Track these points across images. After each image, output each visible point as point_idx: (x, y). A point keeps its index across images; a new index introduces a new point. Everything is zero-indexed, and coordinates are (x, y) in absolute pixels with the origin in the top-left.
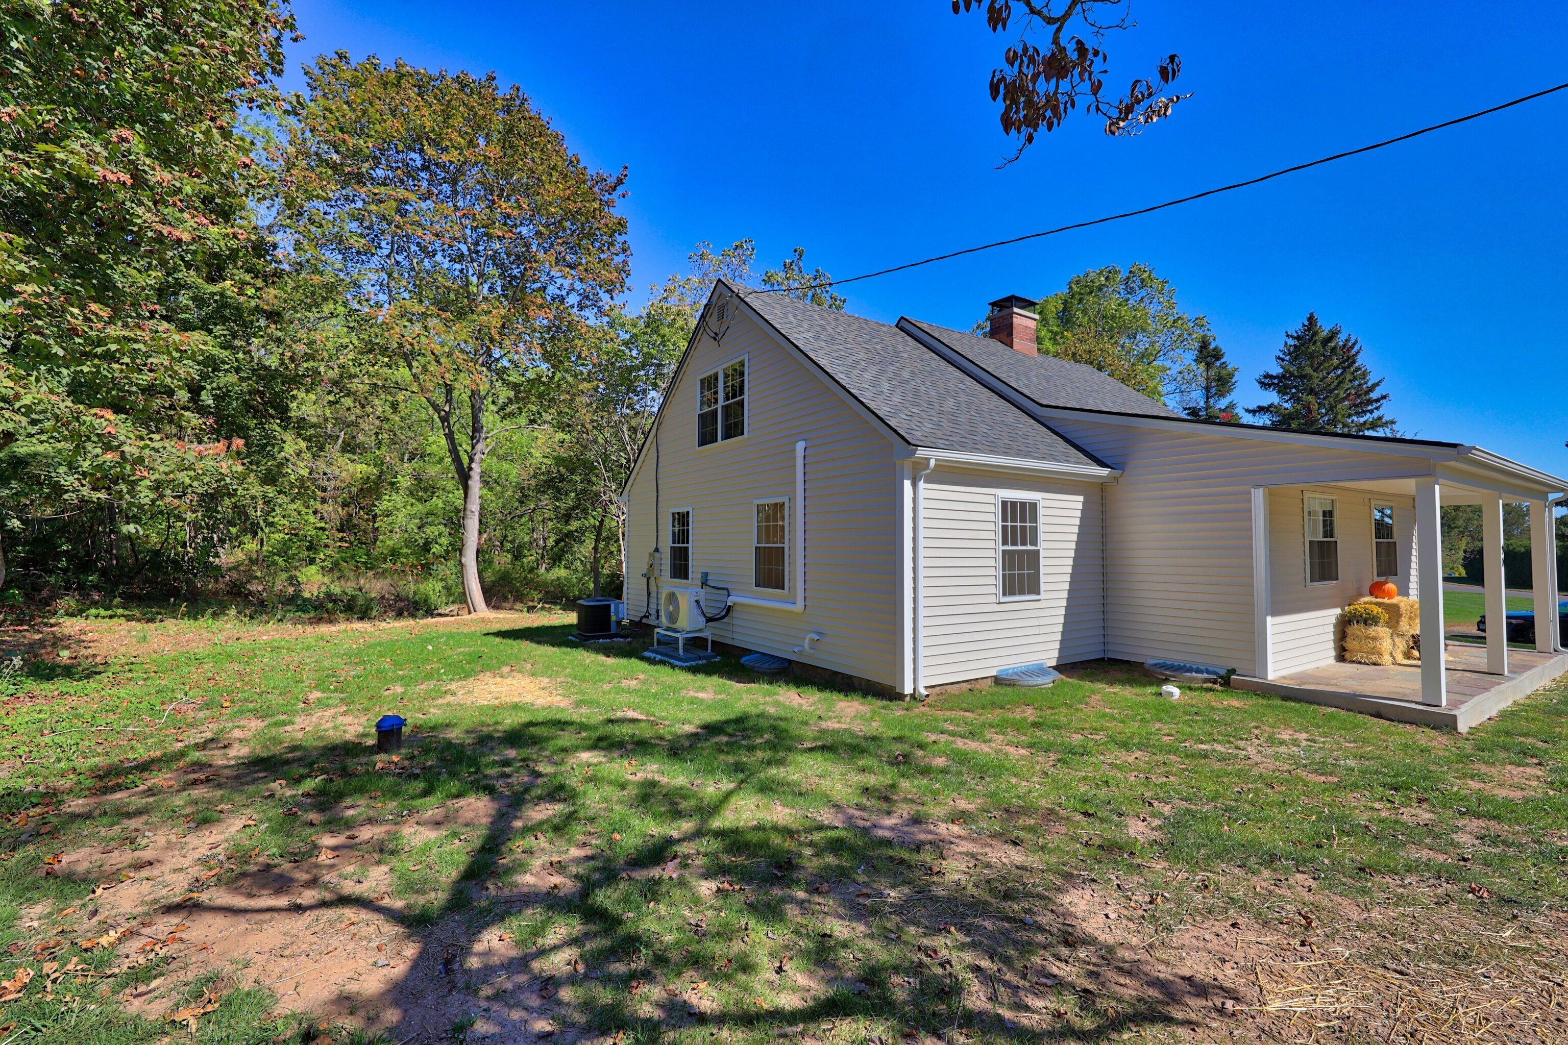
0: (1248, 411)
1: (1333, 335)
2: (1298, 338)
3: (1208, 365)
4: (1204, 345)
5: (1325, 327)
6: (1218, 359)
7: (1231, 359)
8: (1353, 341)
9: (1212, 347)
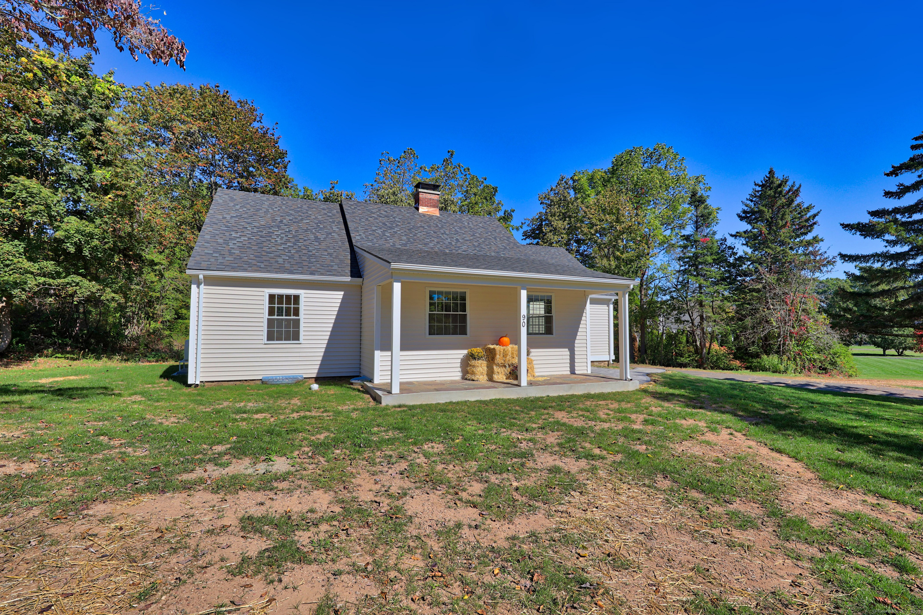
0: (732, 235)
1: (785, 181)
2: (763, 186)
3: (696, 207)
4: (694, 194)
5: (779, 176)
6: (703, 203)
7: (712, 203)
8: (797, 186)
9: (698, 195)
